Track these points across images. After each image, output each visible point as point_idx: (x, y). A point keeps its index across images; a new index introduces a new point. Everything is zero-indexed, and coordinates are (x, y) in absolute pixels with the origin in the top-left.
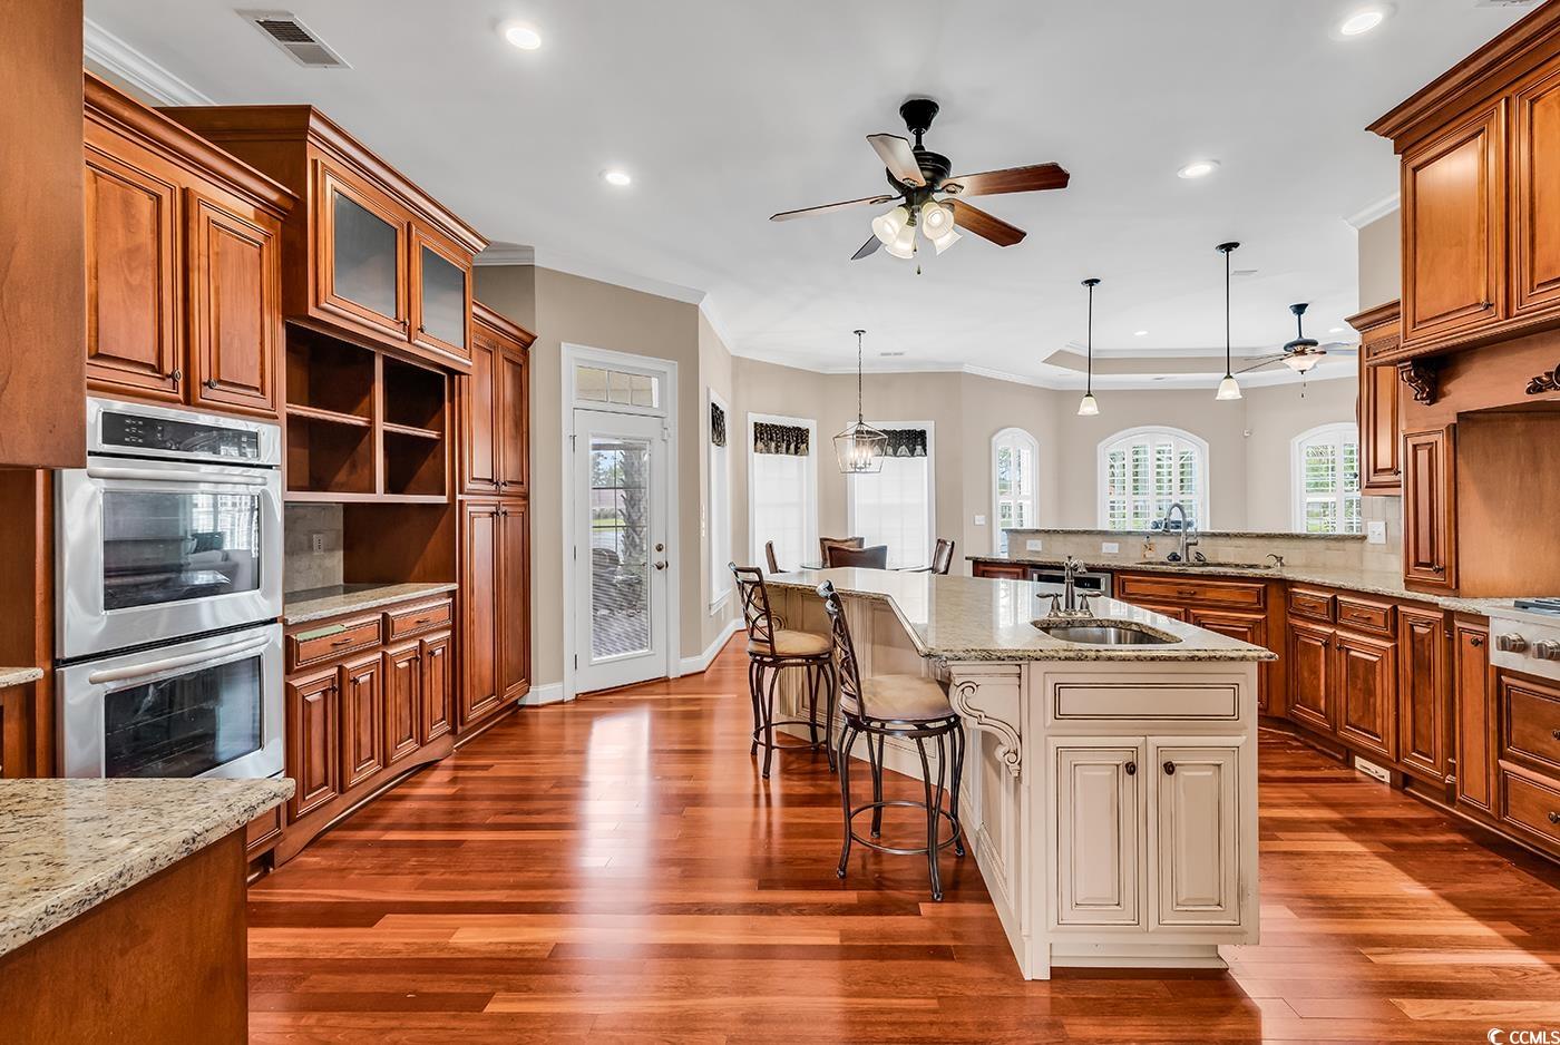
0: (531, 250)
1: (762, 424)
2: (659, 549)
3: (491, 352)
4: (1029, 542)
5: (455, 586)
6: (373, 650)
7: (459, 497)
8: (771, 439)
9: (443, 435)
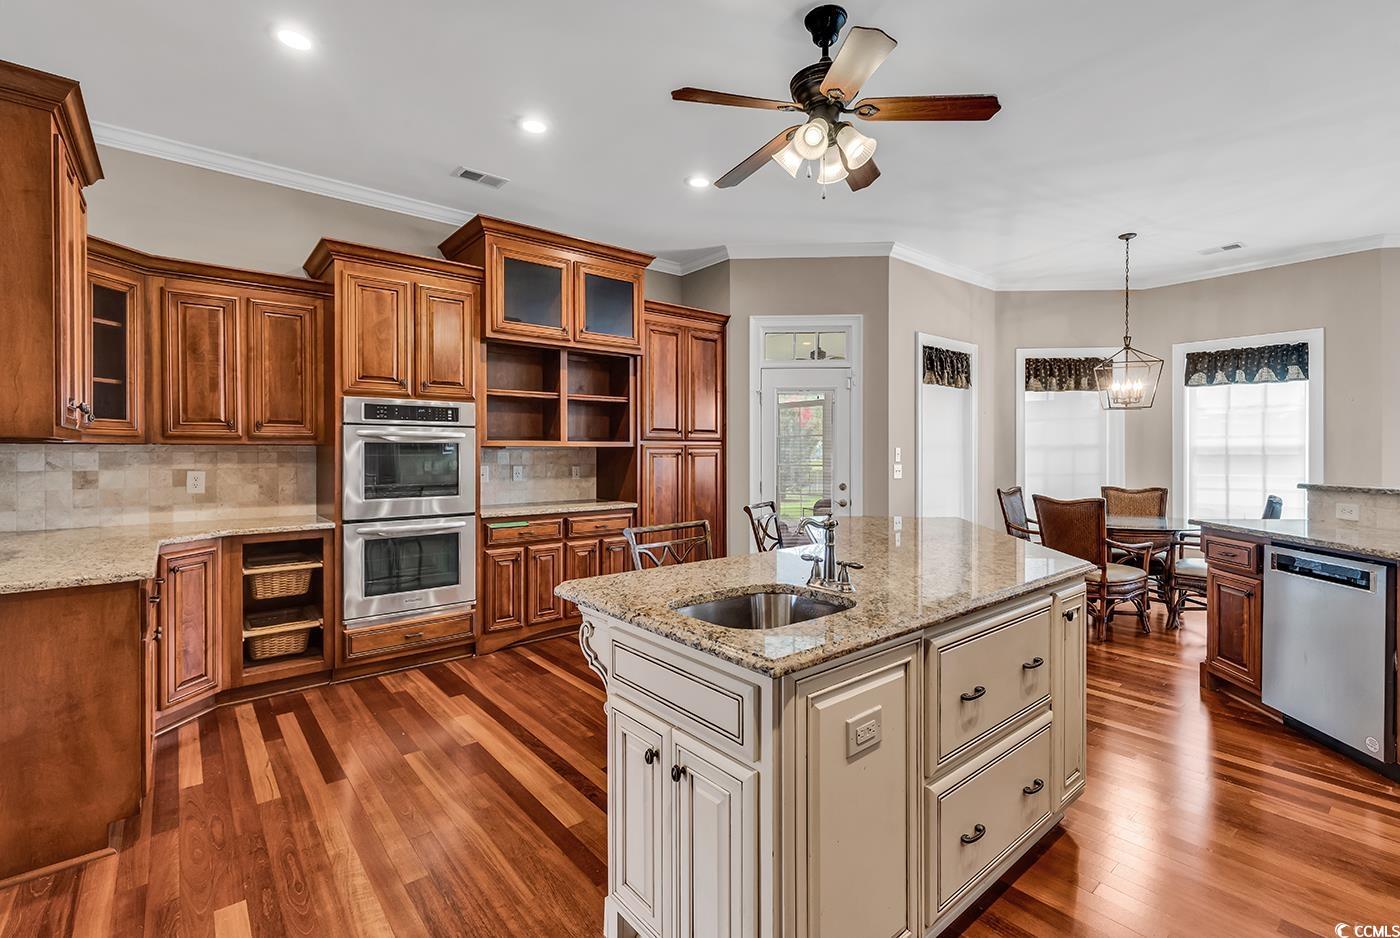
0: (724, 248)
1: (1037, 360)
2: (843, 487)
3: (676, 335)
4: (1339, 506)
5: (635, 505)
6: (557, 540)
7: (640, 442)
8: (1052, 375)
9: (628, 400)
